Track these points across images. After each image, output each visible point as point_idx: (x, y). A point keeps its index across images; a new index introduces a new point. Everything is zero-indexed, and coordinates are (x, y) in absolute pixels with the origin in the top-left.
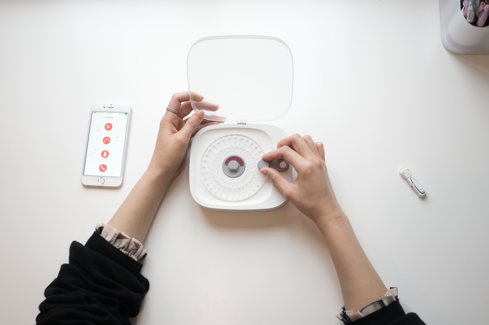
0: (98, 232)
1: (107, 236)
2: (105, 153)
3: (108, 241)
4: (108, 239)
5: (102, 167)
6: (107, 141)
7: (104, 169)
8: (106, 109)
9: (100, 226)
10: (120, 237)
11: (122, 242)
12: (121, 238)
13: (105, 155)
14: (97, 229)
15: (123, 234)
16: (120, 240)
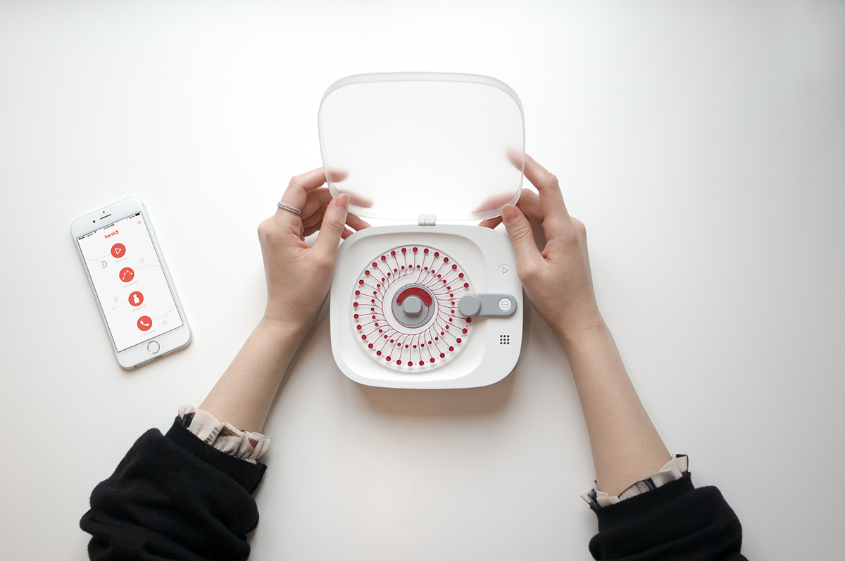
0: (183, 424)
1: (199, 430)
2: (135, 296)
3: (203, 439)
4: (203, 436)
5: (142, 322)
6: (127, 275)
7: (148, 325)
8: (100, 223)
9: (187, 412)
10: (224, 432)
11: (228, 440)
12: (225, 435)
13: (137, 300)
14: (182, 417)
15: (230, 427)
16: (224, 438)
